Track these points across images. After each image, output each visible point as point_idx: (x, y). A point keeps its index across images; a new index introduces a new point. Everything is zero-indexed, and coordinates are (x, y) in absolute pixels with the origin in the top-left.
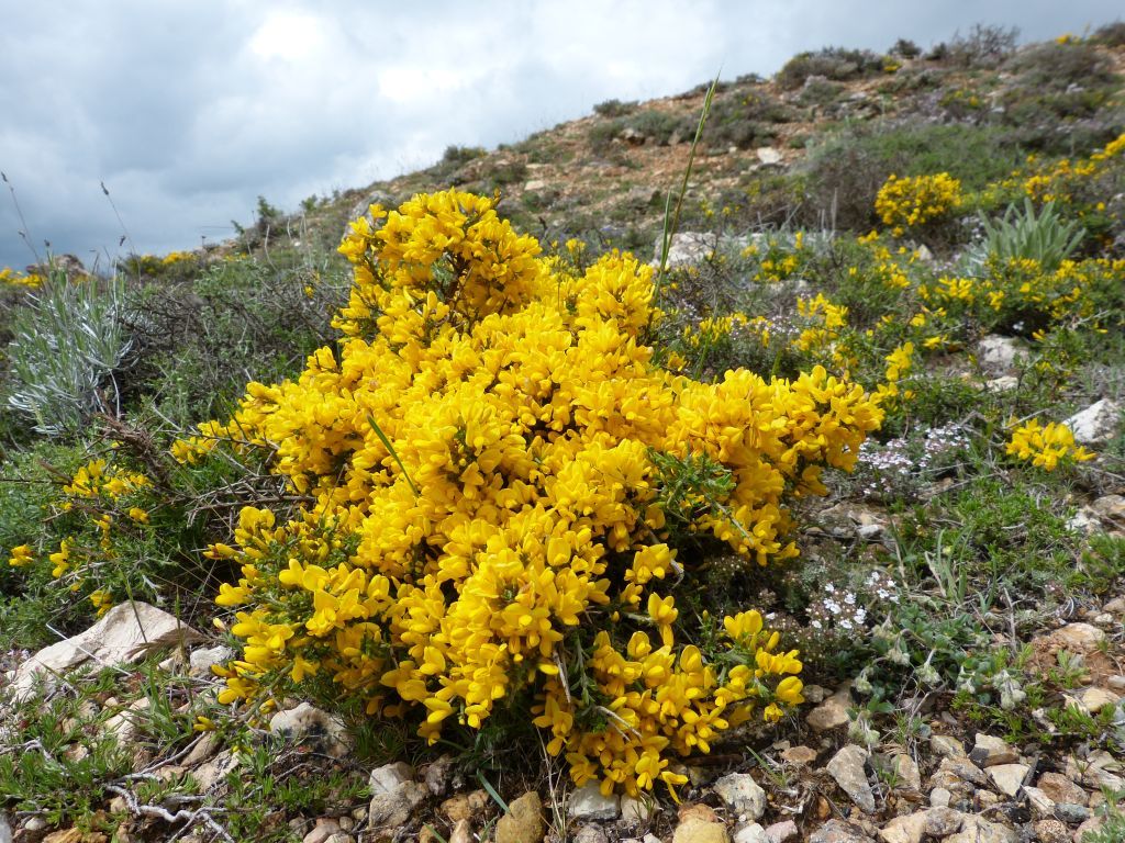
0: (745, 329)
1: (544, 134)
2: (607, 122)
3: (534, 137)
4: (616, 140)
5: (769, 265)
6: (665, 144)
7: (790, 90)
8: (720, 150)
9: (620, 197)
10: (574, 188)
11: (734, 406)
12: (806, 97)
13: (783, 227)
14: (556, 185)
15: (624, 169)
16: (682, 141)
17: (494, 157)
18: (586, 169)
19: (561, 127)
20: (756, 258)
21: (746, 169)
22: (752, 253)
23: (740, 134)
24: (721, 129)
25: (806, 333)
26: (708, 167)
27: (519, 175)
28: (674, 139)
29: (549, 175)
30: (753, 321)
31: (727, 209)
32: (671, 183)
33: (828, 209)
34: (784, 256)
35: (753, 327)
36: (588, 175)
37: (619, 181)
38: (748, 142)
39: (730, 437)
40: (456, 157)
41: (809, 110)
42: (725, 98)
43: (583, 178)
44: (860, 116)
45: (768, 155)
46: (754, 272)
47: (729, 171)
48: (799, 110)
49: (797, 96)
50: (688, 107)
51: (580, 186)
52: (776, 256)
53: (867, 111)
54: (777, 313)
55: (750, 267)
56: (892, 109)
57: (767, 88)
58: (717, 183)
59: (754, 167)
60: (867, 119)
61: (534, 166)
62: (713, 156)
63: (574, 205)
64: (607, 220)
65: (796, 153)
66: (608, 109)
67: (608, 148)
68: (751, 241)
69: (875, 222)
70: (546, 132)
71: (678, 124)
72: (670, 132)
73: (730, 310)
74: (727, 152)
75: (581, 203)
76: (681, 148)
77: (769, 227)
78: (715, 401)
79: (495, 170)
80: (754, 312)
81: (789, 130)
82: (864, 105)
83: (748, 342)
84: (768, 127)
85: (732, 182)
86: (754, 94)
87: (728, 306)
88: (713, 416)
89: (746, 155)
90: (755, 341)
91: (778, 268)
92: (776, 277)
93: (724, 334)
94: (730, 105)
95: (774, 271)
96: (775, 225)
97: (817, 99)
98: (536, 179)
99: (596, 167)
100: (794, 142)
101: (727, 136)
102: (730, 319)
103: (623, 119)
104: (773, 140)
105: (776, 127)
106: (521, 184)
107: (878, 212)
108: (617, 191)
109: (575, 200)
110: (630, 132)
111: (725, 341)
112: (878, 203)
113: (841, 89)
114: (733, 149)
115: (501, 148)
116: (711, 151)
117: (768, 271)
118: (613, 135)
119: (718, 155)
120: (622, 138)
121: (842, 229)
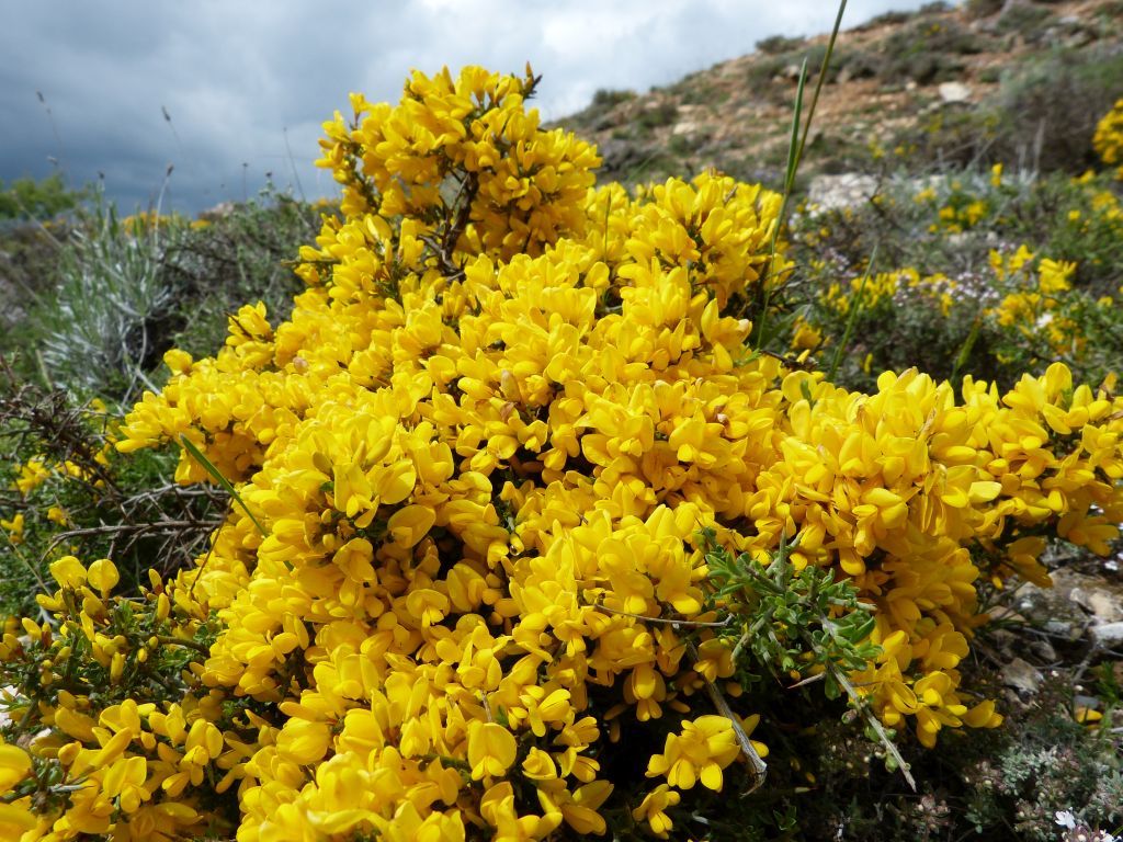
0: (916, 292)
1: (699, 74)
2: (769, 59)
3: (689, 78)
4: (778, 79)
5: (949, 213)
6: (833, 81)
7: (985, 16)
8: (895, 87)
9: (777, 140)
10: (727, 131)
11: (893, 451)
12: (1004, 24)
13: (970, 167)
14: (708, 128)
15: (784, 110)
16: (853, 78)
17: (645, 100)
18: (742, 111)
19: (718, 67)
20: (933, 204)
21: (925, 107)
22: (928, 198)
23: (920, 67)
24: (897, 64)
25: (1009, 300)
26: (880, 106)
27: (669, 116)
28: (844, 76)
29: (702, 117)
30: (927, 280)
31: (899, 150)
32: (837, 124)
33: (1030, 145)
34: (969, 201)
35: (928, 288)
36: (743, 117)
37: (777, 123)
38: (929, 77)
39: (880, 508)
40: (606, 100)
41: (1006, 39)
42: (905, 28)
43: (737, 121)
44: (1070, 43)
45: (953, 91)
46: (929, 222)
47: (904, 110)
48: (994, 40)
49: (992, 23)
50: (861, 40)
51: (734, 129)
52: (959, 202)
53: (1079, 37)
54: (963, 270)
55: (923, 215)
56: (1111, 34)
57: (956, 16)
58: (890, 123)
59: (935, 105)
60: (1080, 46)
61: (685, 109)
62: (887, 93)
63: (725, 149)
64: (761, 164)
65: (989, 89)
66: (771, 45)
67: (768, 87)
68: (927, 184)
69: (1093, 160)
70: (702, 72)
71: (848, 59)
72: (839, 69)
73: (895, 265)
74: (903, 89)
75: (734, 147)
76: (851, 86)
77: (952, 166)
78: (853, 436)
79: (642, 113)
80: (930, 268)
81: (980, 63)
82: (1076, 30)
83: (920, 310)
84: (954, 60)
85: (907, 123)
86: (940, 23)
87: (894, 260)
88: (850, 465)
89: (927, 92)
90: (932, 309)
91: (961, 216)
92: (956, 228)
93: (885, 297)
94: (911, 36)
95: (955, 220)
96: (959, 164)
97: (1017, 26)
98: (686, 121)
99: (753, 108)
100: (986, 75)
101: (905, 71)
102: (895, 278)
103: (788, 55)
104: (961, 74)
105: (965, 59)
106: (670, 127)
107: (1099, 147)
108: (775, 134)
109: (727, 143)
110: (793, 70)
111: (886, 306)
112: (1098, 137)
113: (1047, 14)
114: (911, 86)
115: (654, 90)
116: (886, 88)
117: (947, 220)
118: (774, 72)
119: (894, 92)
120: (785, 76)
121: (1046, 170)
